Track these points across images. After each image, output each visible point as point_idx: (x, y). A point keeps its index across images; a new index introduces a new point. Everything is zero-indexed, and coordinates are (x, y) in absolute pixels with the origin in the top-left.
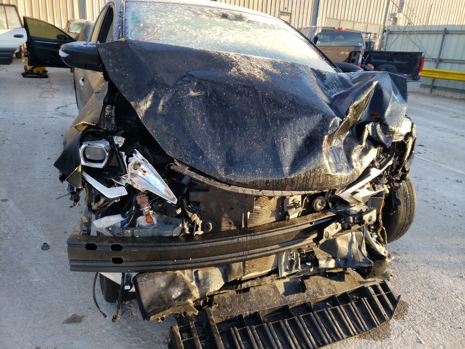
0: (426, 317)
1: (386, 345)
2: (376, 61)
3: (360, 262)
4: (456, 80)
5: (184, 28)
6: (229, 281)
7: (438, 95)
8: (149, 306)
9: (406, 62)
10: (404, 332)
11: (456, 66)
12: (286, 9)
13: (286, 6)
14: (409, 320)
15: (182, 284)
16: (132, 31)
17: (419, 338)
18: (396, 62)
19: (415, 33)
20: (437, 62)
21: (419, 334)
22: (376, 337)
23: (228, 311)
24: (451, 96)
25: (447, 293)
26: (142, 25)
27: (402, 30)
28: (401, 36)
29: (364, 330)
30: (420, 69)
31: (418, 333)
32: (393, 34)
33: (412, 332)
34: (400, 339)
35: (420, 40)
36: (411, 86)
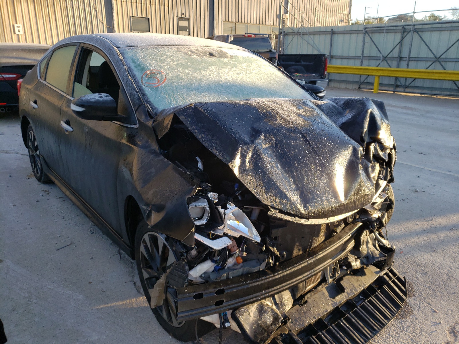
0: (428, 290)
1: (414, 320)
2: (285, 63)
3: (378, 258)
4: (348, 74)
5: (187, 71)
6: (297, 297)
7: (334, 87)
8: (255, 336)
9: (312, 63)
10: (420, 306)
11: (345, 61)
12: (183, 14)
13: (183, 12)
14: (418, 295)
15: (269, 310)
16: (142, 79)
17: (433, 308)
18: (303, 63)
19: (308, 33)
20: (330, 59)
21: (431, 305)
22: (404, 316)
23: (300, 324)
24: (345, 87)
25: (432, 267)
26: (148, 72)
27: (296, 31)
28: (296, 37)
29: (395, 312)
30: (325, 69)
31: (429, 304)
32: (288, 35)
33: (425, 304)
34: (421, 312)
35: (313, 39)
36: (321, 84)
